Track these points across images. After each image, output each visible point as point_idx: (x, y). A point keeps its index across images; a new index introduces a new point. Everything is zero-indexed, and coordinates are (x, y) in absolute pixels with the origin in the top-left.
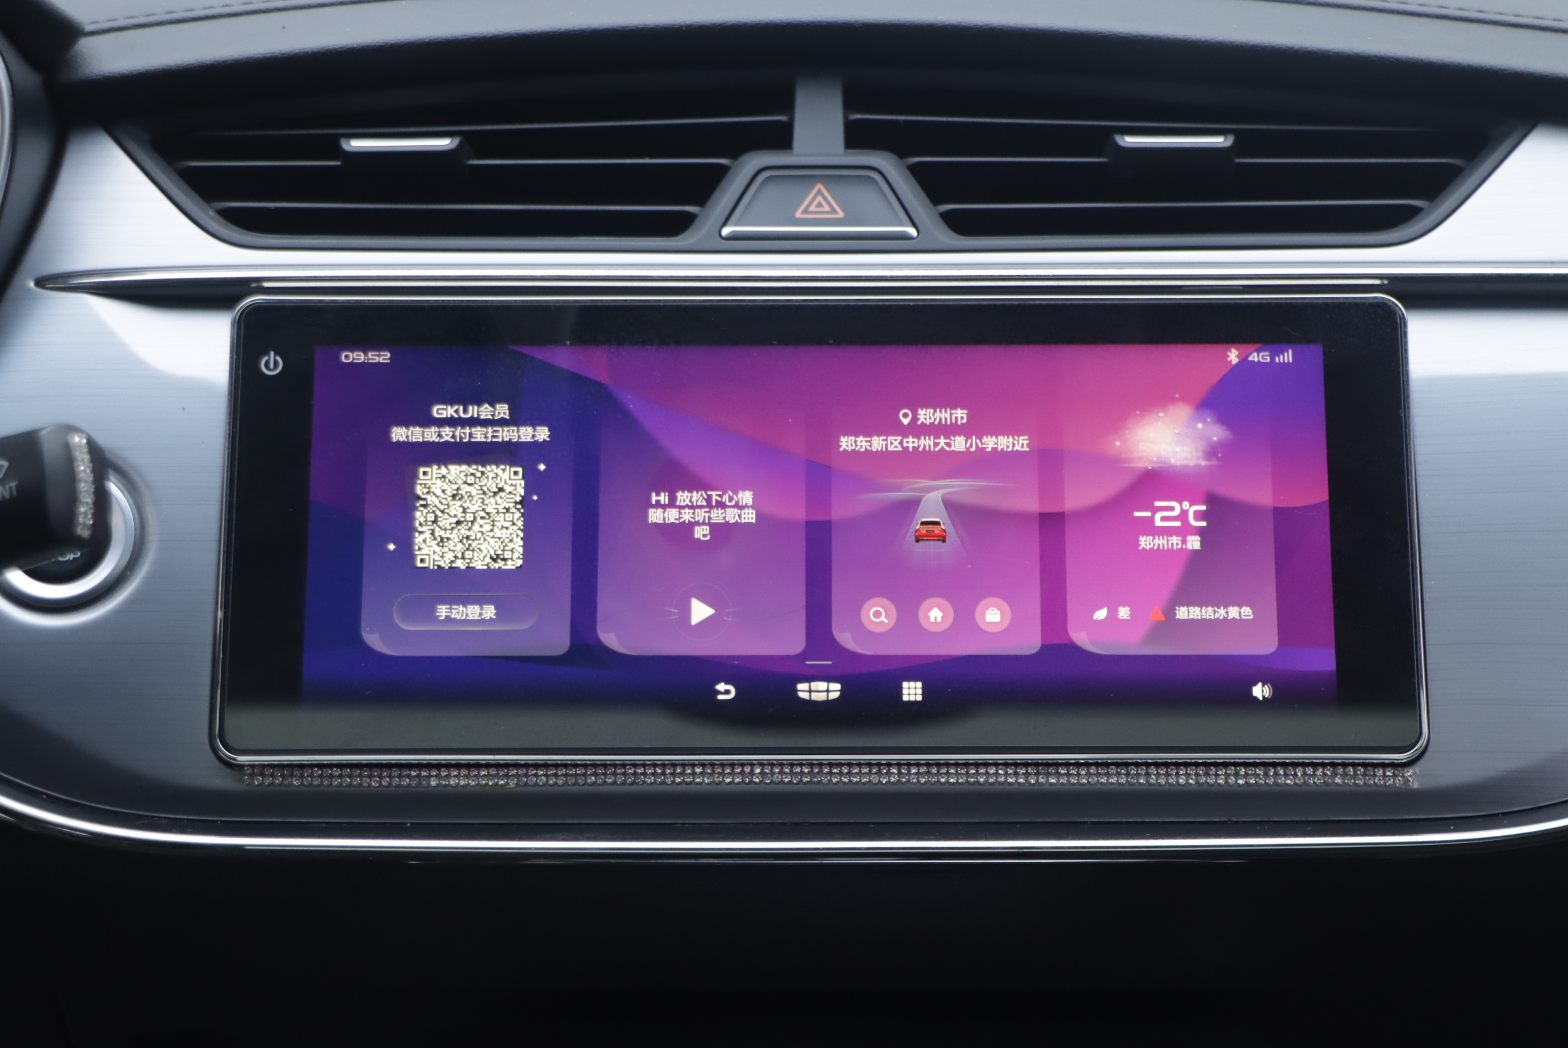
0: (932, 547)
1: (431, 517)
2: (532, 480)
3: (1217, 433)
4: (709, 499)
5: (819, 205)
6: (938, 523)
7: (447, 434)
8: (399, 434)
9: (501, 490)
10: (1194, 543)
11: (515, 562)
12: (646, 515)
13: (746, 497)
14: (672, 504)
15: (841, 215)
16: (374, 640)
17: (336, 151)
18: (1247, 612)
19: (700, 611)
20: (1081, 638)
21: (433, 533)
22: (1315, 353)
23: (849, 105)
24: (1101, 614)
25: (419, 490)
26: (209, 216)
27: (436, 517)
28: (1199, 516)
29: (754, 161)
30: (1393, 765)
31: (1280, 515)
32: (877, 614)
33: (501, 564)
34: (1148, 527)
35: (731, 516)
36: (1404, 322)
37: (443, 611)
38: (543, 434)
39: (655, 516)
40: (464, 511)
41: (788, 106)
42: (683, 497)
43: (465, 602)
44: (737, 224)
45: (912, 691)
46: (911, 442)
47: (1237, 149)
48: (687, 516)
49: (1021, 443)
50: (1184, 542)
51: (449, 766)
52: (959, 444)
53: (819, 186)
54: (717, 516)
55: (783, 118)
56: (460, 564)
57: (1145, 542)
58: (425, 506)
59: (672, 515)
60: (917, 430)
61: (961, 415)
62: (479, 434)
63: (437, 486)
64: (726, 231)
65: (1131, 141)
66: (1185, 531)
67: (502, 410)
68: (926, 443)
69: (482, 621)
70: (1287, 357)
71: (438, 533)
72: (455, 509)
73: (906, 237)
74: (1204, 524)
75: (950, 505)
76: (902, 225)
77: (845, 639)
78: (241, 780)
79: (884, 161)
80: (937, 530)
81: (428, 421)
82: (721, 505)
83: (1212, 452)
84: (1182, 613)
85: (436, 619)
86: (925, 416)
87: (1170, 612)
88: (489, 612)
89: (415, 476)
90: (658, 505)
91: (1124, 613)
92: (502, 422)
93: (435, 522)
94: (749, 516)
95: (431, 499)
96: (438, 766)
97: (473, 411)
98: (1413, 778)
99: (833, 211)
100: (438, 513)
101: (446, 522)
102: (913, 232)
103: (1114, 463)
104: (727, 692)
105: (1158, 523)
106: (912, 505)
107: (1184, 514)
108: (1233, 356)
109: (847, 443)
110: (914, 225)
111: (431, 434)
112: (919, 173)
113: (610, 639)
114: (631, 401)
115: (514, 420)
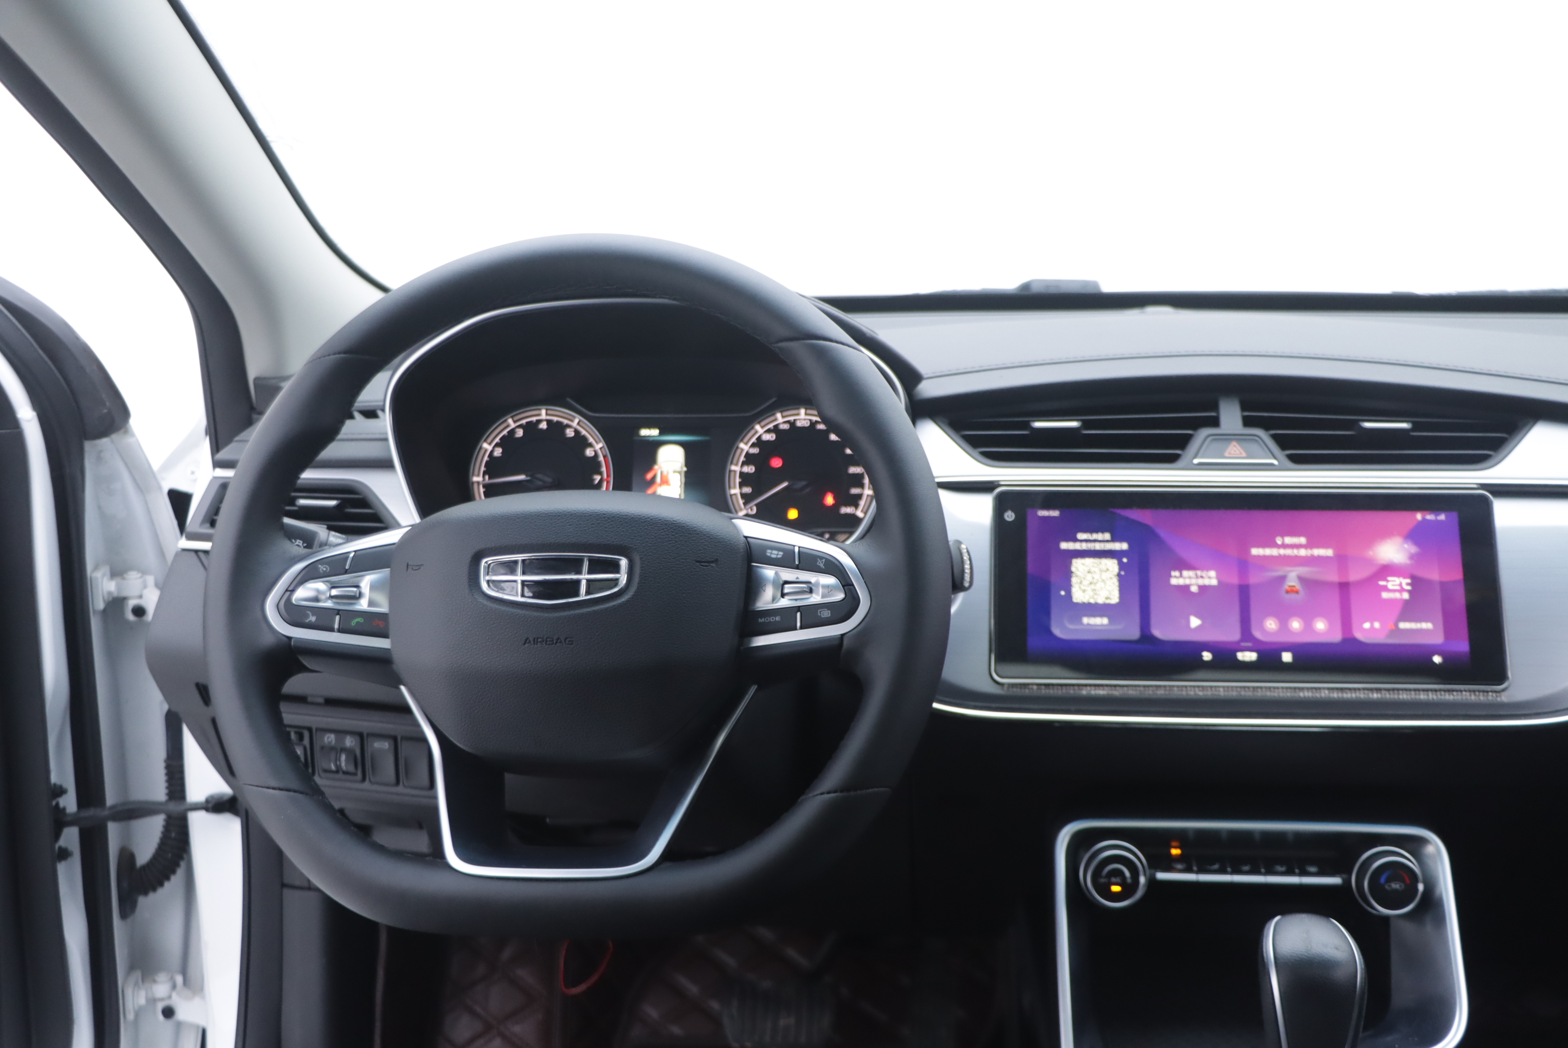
0: (1293, 596)
1: (1079, 581)
2: (1121, 566)
3: (1413, 549)
4: (1196, 575)
5: (1235, 451)
6: (1294, 586)
7: (1084, 546)
8: (1064, 546)
9: (1108, 570)
10: (1406, 596)
11: (1115, 599)
12: (1169, 581)
13: (1213, 573)
14: (1181, 576)
15: (1244, 455)
16: (1057, 631)
17: (1026, 425)
18: (1427, 626)
19: (1195, 622)
20: (1359, 636)
21: (1080, 588)
22: (1454, 515)
23: (1244, 407)
24: (1367, 625)
25: (1073, 569)
26: (976, 452)
27: (1081, 581)
28: (1408, 584)
29: (1204, 432)
30: (1496, 692)
31: (1443, 585)
32: (1271, 624)
33: (1108, 601)
34: (1385, 589)
35: (1206, 582)
36: (1492, 502)
37: (1085, 620)
38: (1124, 546)
39: (1174, 581)
40: (1093, 578)
41: (1215, 407)
42: (1185, 573)
43: (1094, 616)
44: (1202, 457)
45: (1287, 657)
46: (1282, 552)
47: (1412, 430)
48: (1187, 582)
49: (1328, 552)
50: (1401, 595)
51: (1090, 685)
52: (1303, 552)
53: (1234, 443)
54: (1201, 582)
55: (1213, 414)
56: (1092, 601)
57: (1385, 595)
58: (1077, 576)
59: (1181, 582)
60: (1284, 546)
61: (1303, 540)
62: (1098, 546)
63: (1081, 568)
64: (1196, 461)
65: (1368, 425)
66: (1402, 590)
67: (1107, 536)
68: (1288, 552)
69: (1102, 625)
70: (1442, 517)
71: (1083, 588)
72: (1089, 577)
73: (1272, 465)
74: (1409, 588)
75: (1301, 579)
76: (1269, 458)
77: (1257, 634)
78: (1003, 689)
79: (1259, 432)
80: (1294, 589)
81: (1075, 540)
82: (1202, 577)
83: (1412, 557)
84: (1403, 625)
85: (1082, 624)
86: (1288, 540)
87: (1396, 625)
88: (1105, 621)
89: (1071, 563)
90: (1175, 577)
91: (1377, 625)
92: (1107, 541)
93: (1081, 583)
94: (1214, 582)
95: (1078, 573)
96: (1086, 685)
97: (1095, 536)
98: (1504, 698)
99: (1241, 453)
100: (1083, 580)
101: (1086, 583)
102: (1275, 462)
103: (1370, 561)
104: (1208, 656)
105: (1390, 586)
106: (1283, 579)
107: (1401, 585)
108: (1419, 516)
109: (1255, 551)
110: (1275, 458)
111: (1077, 546)
112: (1275, 438)
113: (1157, 632)
114: (1162, 533)
115: (1114, 539)
